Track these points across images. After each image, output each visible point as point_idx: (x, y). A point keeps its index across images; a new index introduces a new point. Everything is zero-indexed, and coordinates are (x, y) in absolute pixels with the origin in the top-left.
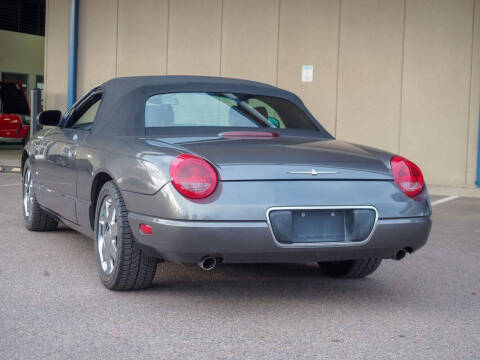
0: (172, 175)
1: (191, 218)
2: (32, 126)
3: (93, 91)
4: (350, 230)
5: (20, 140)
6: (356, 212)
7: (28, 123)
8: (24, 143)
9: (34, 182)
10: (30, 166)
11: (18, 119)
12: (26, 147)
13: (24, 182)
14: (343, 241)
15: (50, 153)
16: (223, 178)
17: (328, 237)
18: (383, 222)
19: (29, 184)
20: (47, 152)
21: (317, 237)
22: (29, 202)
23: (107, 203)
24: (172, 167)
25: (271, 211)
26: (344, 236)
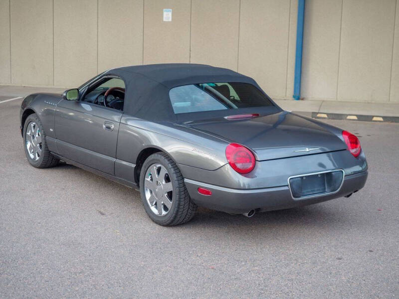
0: (228, 158)
1: (247, 187)
3: (104, 75)
4: (330, 185)
6: (333, 173)
14: (324, 192)
16: (259, 158)
17: (317, 190)
18: (348, 178)
21: (312, 191)
23: (155, 167)
24: (227, 153)
25: (291, 179)
26: (325, 189)
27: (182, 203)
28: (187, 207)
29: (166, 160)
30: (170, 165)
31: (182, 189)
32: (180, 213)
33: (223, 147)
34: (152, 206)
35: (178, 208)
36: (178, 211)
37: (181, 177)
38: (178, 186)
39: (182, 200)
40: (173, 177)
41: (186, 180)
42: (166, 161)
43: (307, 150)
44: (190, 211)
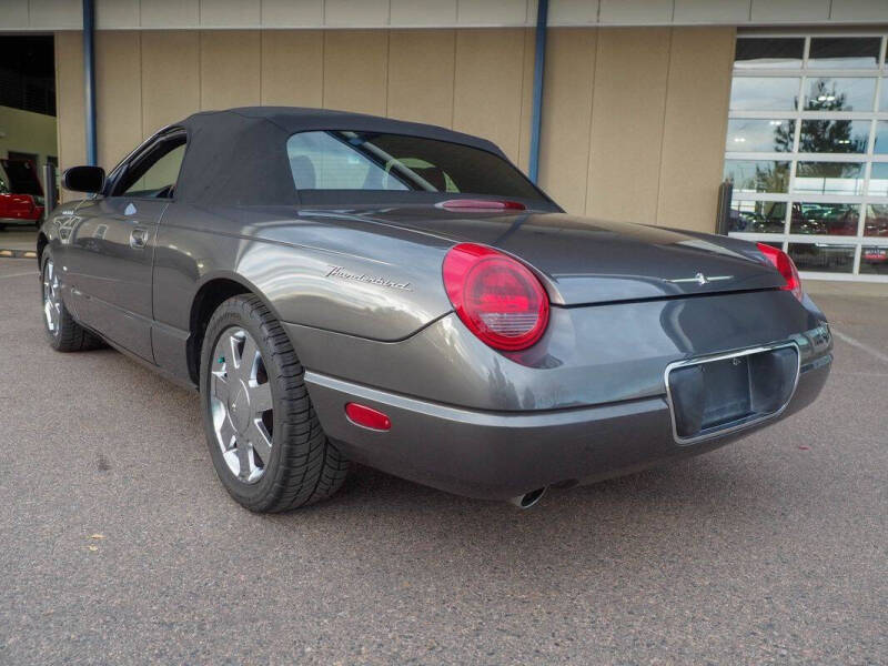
0: (451, 296)
2: (46, 207)
5: (33, 221)
7: (41, 204)
8: (38, 225)
9: (59, 282)
10: (51, 255)
11: (30, 200)
12: (43, 229)
13: (43, 279)
15: (79, 236)
16: (560, 295)
19: (52, 282)
20: (74, 235)
22: (53, 310)
23: (232, 339)
24: (447, 277)
25: (673, 371)
26: (748, 403)
27: (302, 449)
28: (321, 458)
29: (256, 315)
30: (265, 330)
31: (300, 405)
32: (294, 481)
33: (432, 259)
34: (228, 449)
35: (289, 464)
36: (287, 474)
37: (296, 367)
38: (285, 394)
39: (303, 438)
40: (275, 366)
41: (310, 377)
42: (257, 318)
43: (701, 279)
44: (327, 471)
